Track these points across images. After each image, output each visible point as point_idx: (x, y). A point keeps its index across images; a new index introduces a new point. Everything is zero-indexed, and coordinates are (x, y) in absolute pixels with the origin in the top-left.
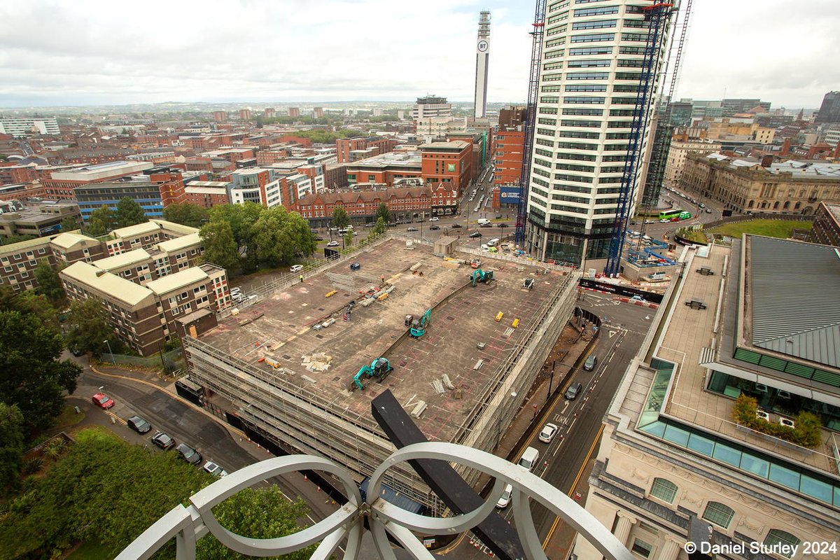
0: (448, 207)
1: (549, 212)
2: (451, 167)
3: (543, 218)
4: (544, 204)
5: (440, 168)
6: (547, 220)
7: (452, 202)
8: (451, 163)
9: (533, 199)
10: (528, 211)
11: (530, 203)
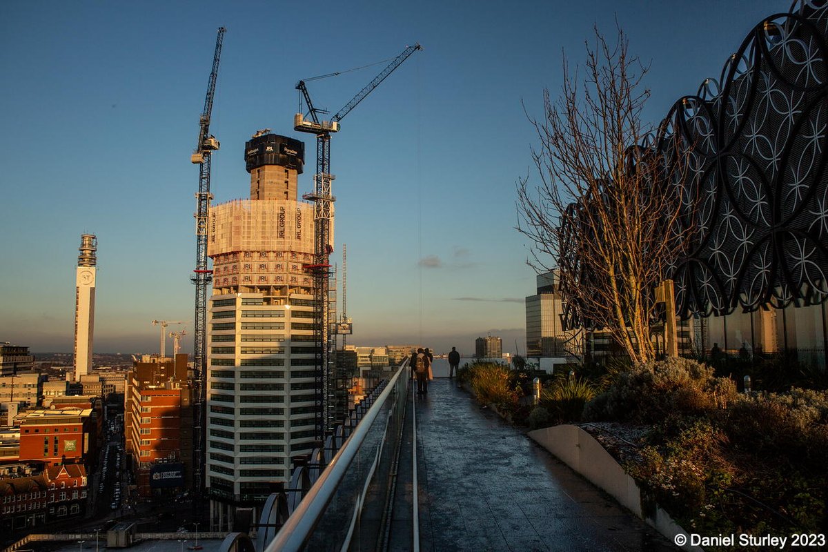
0: (75, 501)
1: (238, 480)
2: (70, 445)
3: (232, 490)
4: (231, 472)
5: (50, 446)
6: (237, 491)
7: (80, 494)
8: (70, 438)
9: (213, 468)
10: (208, 485)
11: (210, 473)
